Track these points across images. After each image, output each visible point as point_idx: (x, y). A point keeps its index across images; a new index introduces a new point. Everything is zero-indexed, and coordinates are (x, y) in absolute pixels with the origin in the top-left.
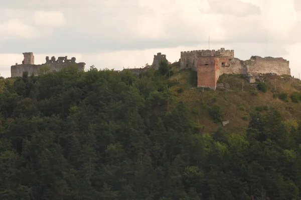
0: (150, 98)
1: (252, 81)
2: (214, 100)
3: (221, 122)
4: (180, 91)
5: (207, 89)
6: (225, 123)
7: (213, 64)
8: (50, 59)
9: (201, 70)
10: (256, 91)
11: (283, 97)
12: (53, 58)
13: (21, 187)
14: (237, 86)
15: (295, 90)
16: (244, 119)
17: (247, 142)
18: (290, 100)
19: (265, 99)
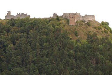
0: (56, 28)
1: (86, 23)
2: (75, 29)
3: (77, 36)
4: (64, 26)
5: (72, 25)
6: (79, 36)
7: (74, 18)
8: (19, 14)
9: (70, 19)
10: (88, 26)
11: (95, 28)
12: (20, 14)
13: (17, 57)
14: (82, 24)
15: (98, 26)
16: (85, 35)
17: (87, 43)
18: (97, 29)
19: (90, 28)
